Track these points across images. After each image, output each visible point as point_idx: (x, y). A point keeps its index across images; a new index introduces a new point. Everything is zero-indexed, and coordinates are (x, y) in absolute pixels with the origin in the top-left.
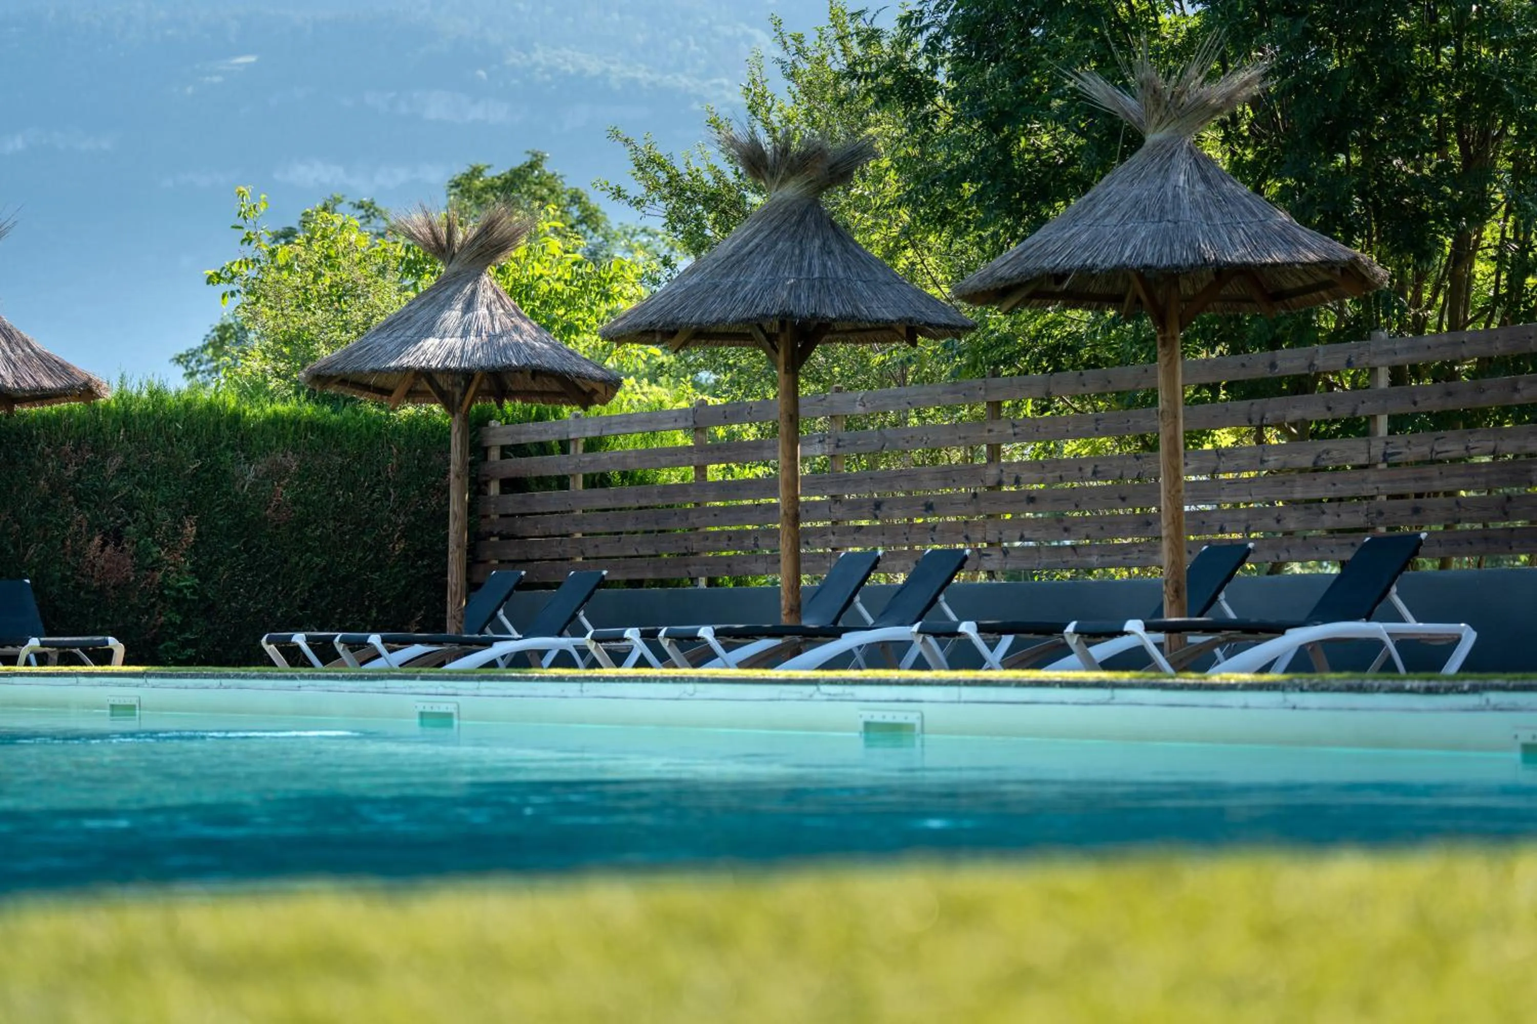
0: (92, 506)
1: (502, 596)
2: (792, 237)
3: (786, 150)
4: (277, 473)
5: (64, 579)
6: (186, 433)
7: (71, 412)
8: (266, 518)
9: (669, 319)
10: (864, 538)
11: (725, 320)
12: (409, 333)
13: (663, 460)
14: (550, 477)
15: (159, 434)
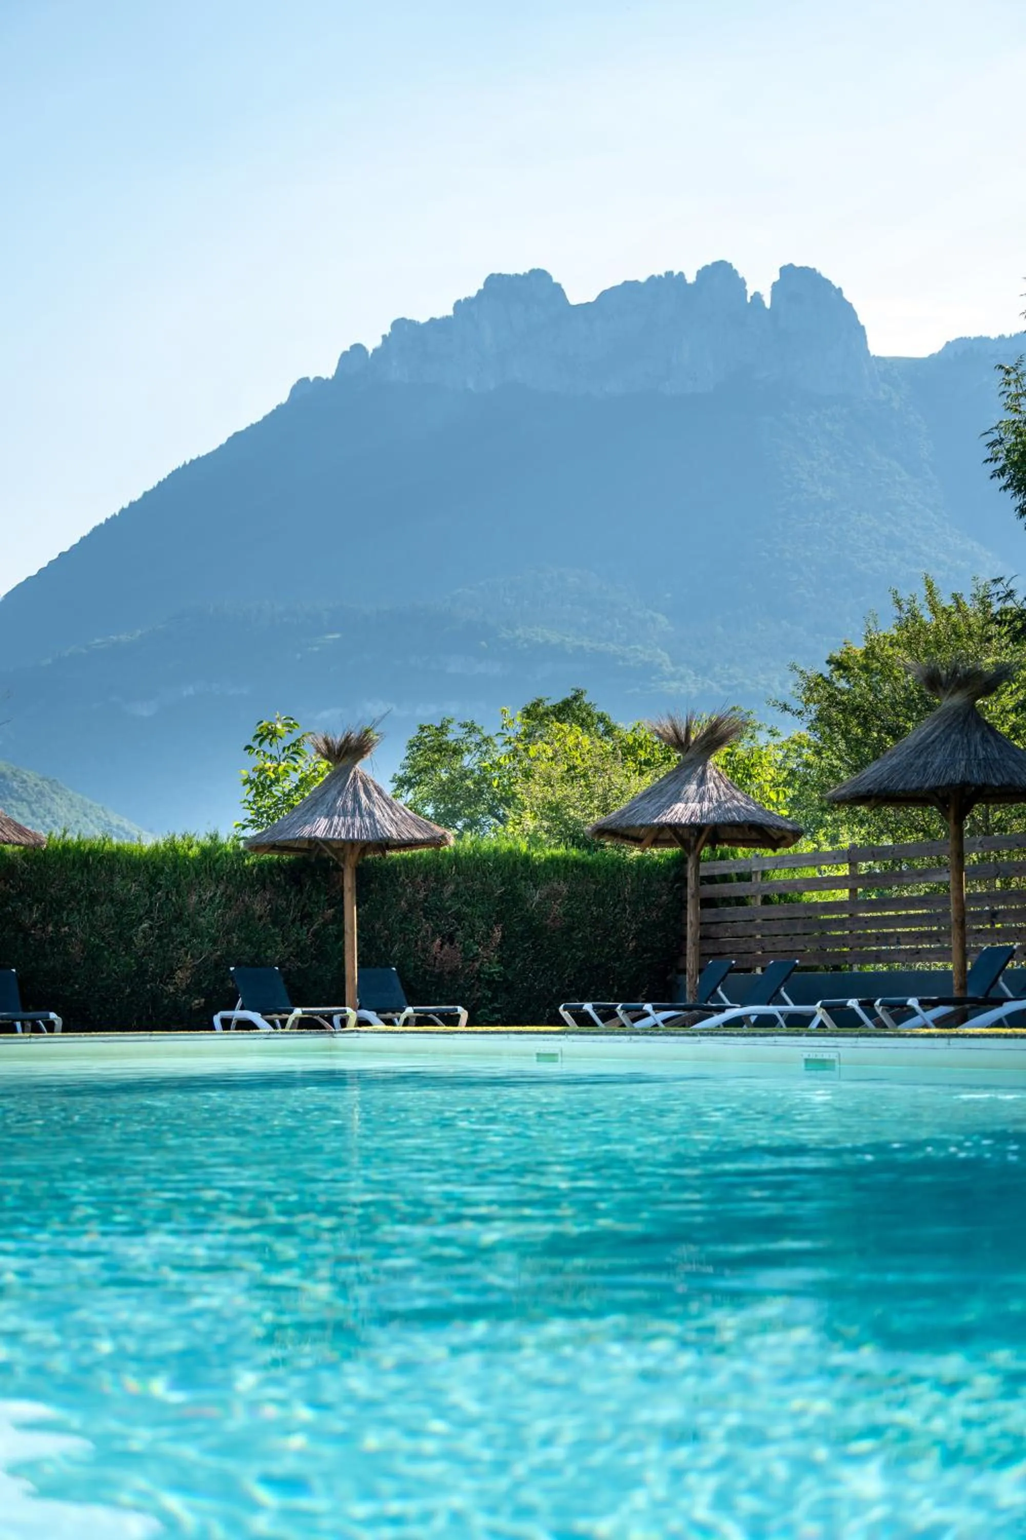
0: (434, 918)
1: (720, 978)
2: (961, 732)
3: (955, 671)
4: (554, 895)
5: (416, 967)
6: (496, 869)
7: (421, 855)
8: (547, 925)
9: (882, 787)
10: (983, 937)
11: (922, 788)
12: (663, 800)
13: (825, 885)
14: (730, 898)
15: (478, 870)
